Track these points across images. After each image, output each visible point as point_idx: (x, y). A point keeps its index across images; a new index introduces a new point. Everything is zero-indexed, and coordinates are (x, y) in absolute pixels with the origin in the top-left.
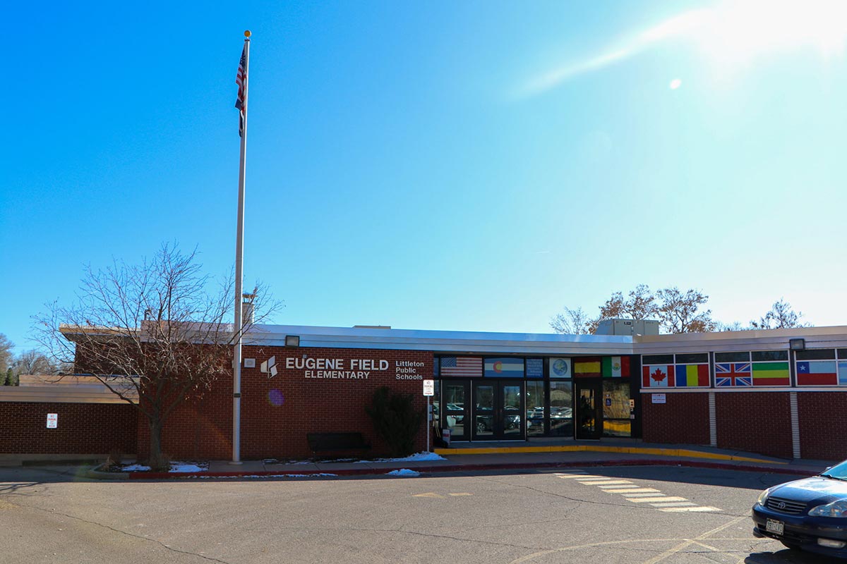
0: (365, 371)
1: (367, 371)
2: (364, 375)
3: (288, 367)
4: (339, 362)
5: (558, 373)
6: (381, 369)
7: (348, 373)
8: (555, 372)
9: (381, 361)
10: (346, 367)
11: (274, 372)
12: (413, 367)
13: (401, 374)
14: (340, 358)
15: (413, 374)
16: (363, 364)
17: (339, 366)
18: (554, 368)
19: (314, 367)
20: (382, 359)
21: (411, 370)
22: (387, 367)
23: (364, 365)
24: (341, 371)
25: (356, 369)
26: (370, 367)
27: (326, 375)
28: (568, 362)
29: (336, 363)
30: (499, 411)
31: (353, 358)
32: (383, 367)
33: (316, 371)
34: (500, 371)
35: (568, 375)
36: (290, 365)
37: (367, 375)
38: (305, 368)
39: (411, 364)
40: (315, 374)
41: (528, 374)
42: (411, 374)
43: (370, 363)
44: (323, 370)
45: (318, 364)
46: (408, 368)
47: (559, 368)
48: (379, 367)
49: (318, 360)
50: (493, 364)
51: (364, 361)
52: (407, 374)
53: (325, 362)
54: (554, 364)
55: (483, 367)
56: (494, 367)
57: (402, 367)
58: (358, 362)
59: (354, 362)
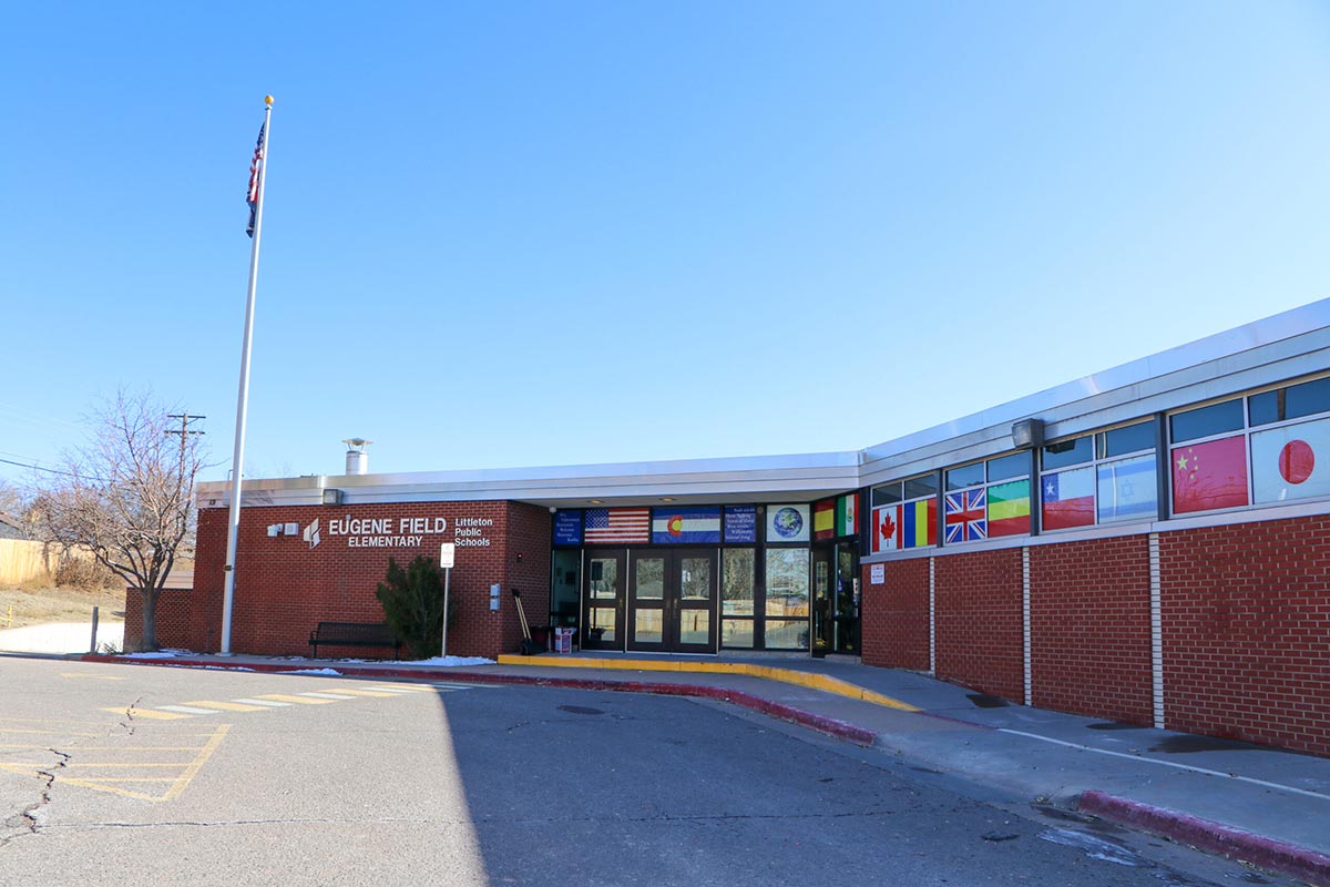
0: (417, 534)
1: (418, 535)
2: (416, 541)
3: (331, 533)
4: (387, 523)
5: (784, 534)
6: (437, 531)
7: (397, 538)
8: (778, 532)
9: (437, 520)
10: (395, 530)
11: (317, 540)
12: (479, 527)
13: (462, 538)
14: (388, 517)
15: (476, 538)
16: (415, 524)
17: (387, 529)
18: (775, 523)
19: (358, 532)
20: (439, 516)
21: (475, 532)
22: (444, 529)
23: (417, 525)
24: (389, 535)
25: (407, 533)
26: (423, 528)
27: (373, 542)
28: (805, 512)
29: (383, 525)
30: (672, 602)
31: (404, 517)
32: (440, 528)
33: (361, 536)
34: (678, 532)
35: (804, 535)
36: (334, 530)
37: (419, 541)
38: (350, 534)
39: (475, 523)
40: (360, 542)
41: (727, 537)
42: (474, 537)
43: (423, 522)
44: (369, 535)
45: (364, 526)
46: (470, 528)
47: (786, 523)
48: (433, 528)
49: (364, 521)
50: (667, 521)
51: (417, 520)
52: (470, 538)
53: (370, 523)
54: (777, 518)
55: (651, 526)
56: (669, 525)
57: (463, 528)
58: (409, 523)
59: (405, 523)
